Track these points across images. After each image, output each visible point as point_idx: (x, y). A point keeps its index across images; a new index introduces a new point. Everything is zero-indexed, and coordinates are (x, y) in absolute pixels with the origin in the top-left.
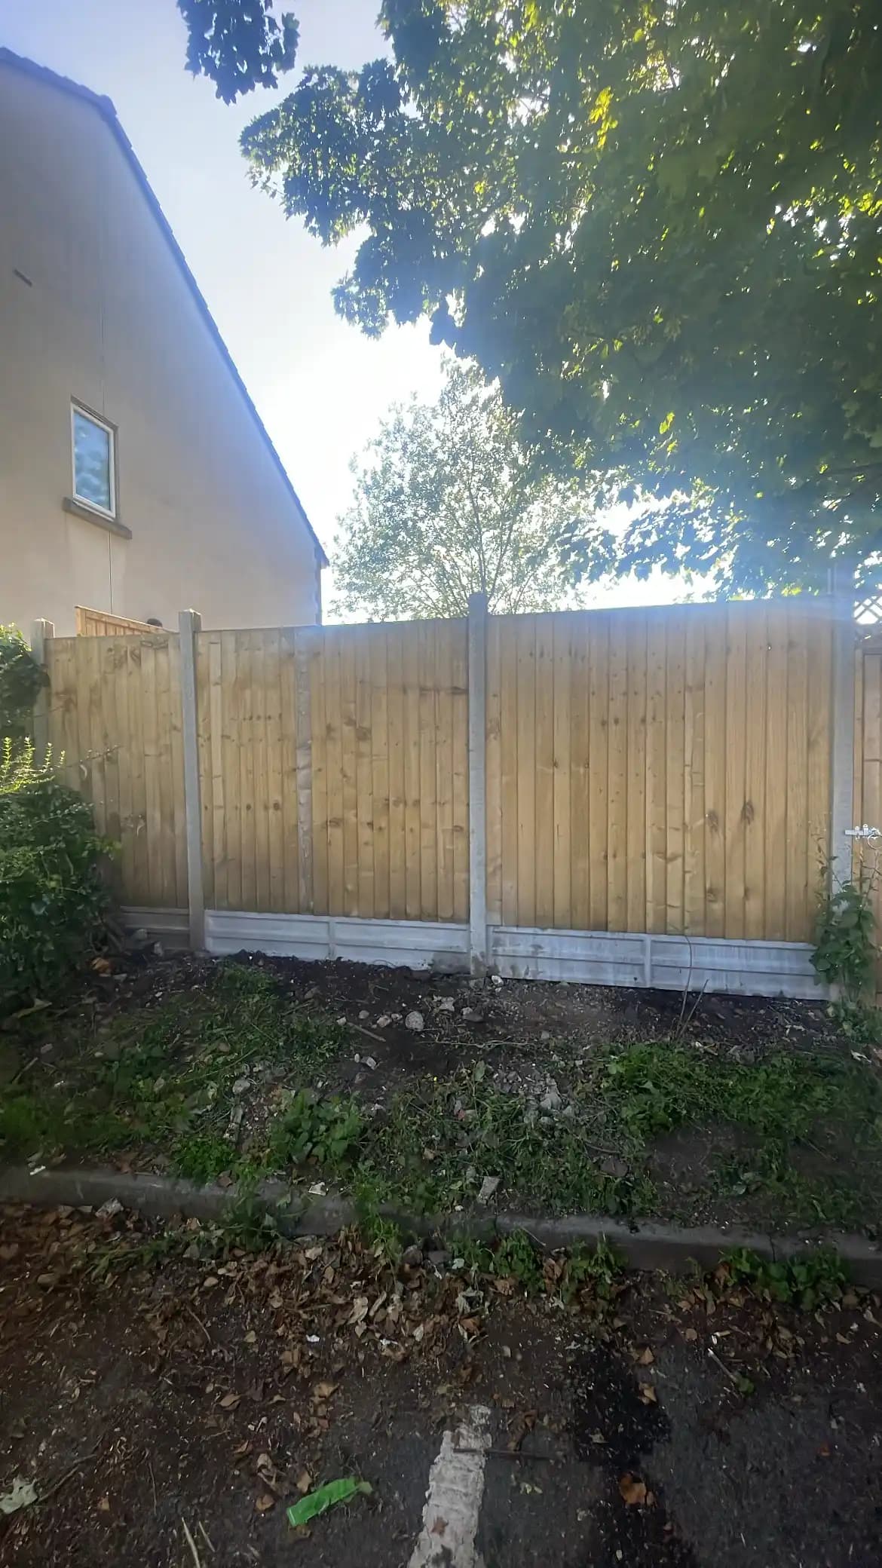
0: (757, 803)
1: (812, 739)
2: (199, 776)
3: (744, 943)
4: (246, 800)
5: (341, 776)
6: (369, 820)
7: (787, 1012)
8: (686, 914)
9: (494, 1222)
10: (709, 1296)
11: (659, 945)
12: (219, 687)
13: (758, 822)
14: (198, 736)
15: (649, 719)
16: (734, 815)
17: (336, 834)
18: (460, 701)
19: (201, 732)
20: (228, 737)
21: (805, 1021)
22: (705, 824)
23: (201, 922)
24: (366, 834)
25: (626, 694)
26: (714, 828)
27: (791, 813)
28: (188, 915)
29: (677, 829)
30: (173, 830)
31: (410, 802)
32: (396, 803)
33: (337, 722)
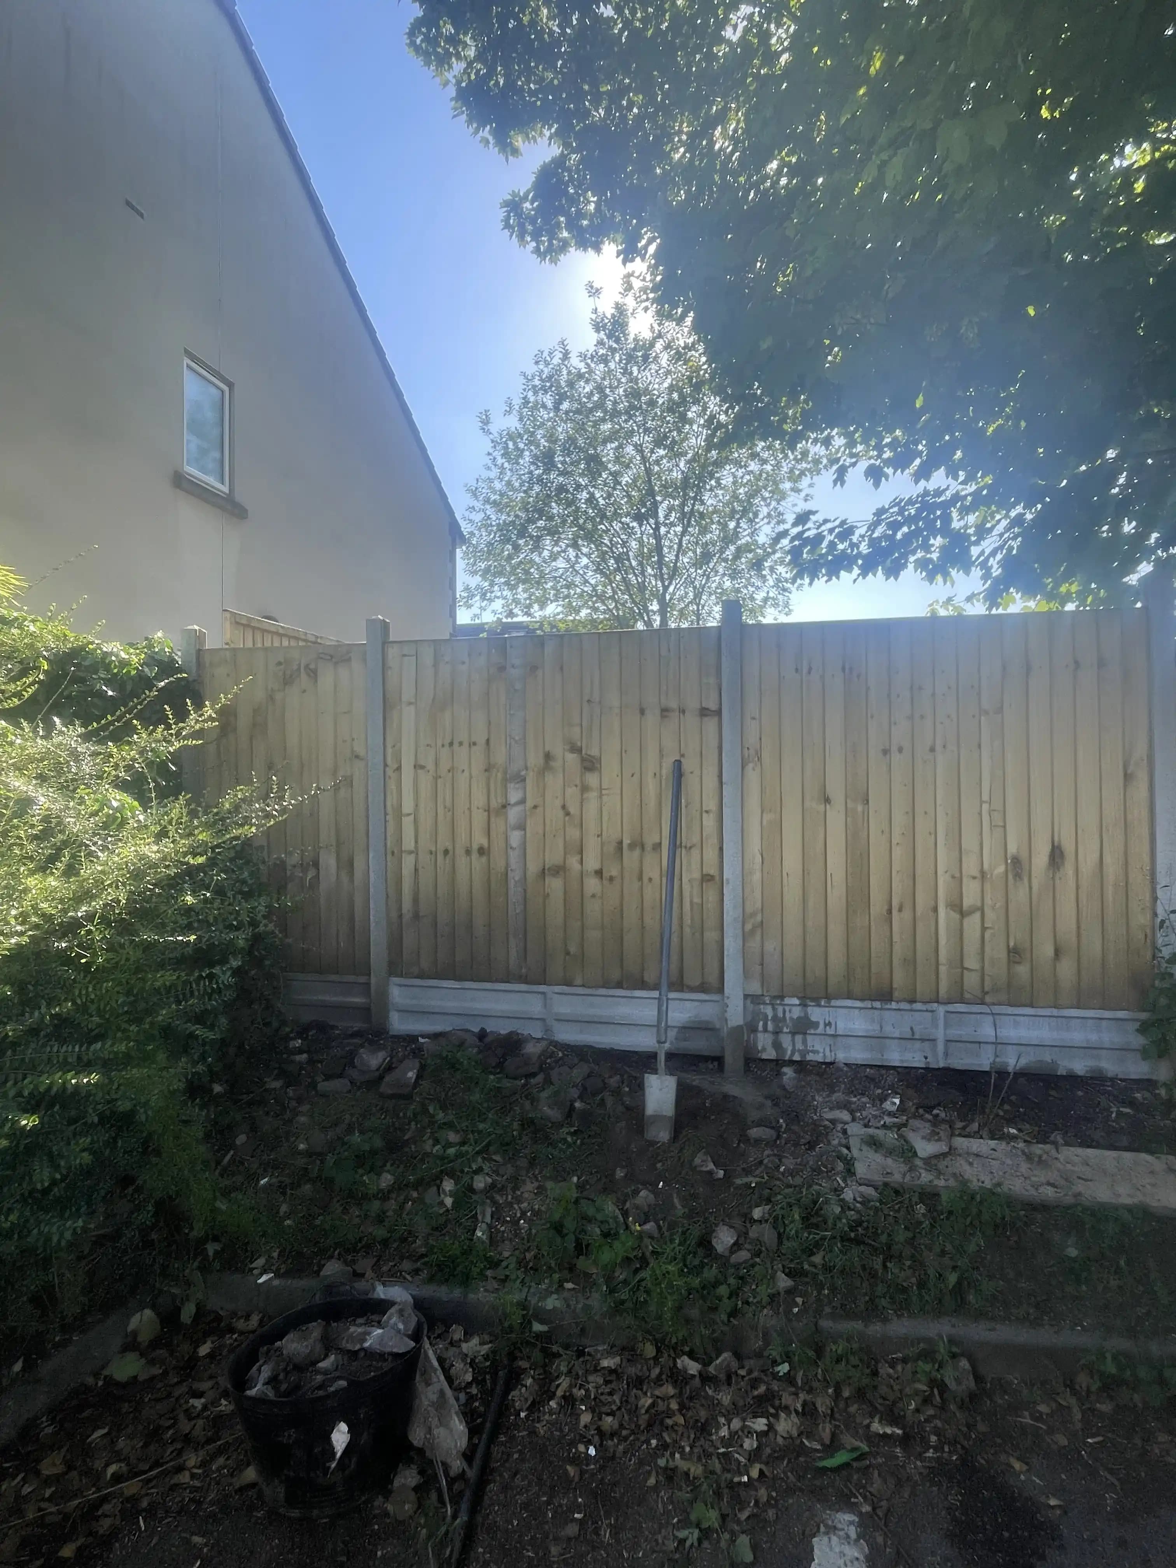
0: (1068, 846)
1: (1129, 772)
2: (386, 814)
3: (1055, 1012)
4: (444, 841)
5: (561, 813)
6: (597, 866)
7: (1109, 1093)
8: (987, 978)
9: (816, 1324)
10: (1073, 1401)
11: (953, 1016)
12: (412, 708)
13: (1068, 869)
14: (386, 765)
15: (939, 748)
16: (1041, 859)
17: (555, 885)
18: (711, 724)
19: (389, 761)
20: (422, 767)
21: (1132, 1103)
22: (1006, 871)
23: (384, 995)
24: (592, 885)
25: (911, 718)
26: (1018, 876)
27: (1108, 859)
28: (368, 984)
29: (974, 878)
30: (352, 880)
31: (648, 848)
32: (632, 846)
33: (558, 749)
